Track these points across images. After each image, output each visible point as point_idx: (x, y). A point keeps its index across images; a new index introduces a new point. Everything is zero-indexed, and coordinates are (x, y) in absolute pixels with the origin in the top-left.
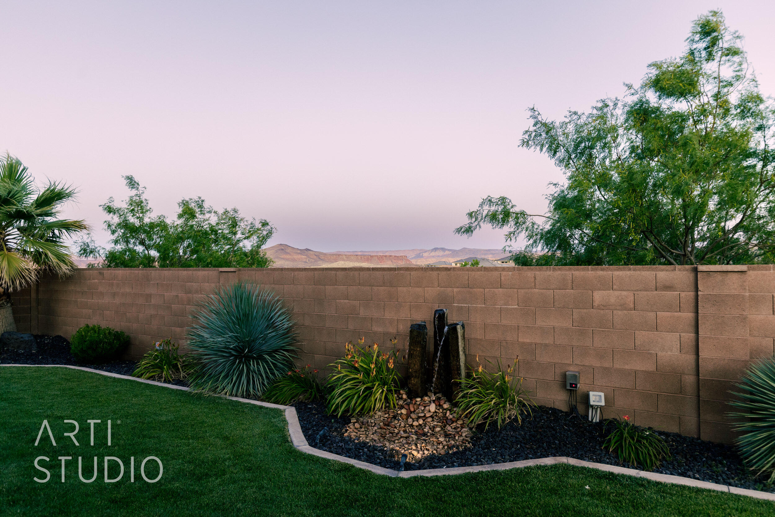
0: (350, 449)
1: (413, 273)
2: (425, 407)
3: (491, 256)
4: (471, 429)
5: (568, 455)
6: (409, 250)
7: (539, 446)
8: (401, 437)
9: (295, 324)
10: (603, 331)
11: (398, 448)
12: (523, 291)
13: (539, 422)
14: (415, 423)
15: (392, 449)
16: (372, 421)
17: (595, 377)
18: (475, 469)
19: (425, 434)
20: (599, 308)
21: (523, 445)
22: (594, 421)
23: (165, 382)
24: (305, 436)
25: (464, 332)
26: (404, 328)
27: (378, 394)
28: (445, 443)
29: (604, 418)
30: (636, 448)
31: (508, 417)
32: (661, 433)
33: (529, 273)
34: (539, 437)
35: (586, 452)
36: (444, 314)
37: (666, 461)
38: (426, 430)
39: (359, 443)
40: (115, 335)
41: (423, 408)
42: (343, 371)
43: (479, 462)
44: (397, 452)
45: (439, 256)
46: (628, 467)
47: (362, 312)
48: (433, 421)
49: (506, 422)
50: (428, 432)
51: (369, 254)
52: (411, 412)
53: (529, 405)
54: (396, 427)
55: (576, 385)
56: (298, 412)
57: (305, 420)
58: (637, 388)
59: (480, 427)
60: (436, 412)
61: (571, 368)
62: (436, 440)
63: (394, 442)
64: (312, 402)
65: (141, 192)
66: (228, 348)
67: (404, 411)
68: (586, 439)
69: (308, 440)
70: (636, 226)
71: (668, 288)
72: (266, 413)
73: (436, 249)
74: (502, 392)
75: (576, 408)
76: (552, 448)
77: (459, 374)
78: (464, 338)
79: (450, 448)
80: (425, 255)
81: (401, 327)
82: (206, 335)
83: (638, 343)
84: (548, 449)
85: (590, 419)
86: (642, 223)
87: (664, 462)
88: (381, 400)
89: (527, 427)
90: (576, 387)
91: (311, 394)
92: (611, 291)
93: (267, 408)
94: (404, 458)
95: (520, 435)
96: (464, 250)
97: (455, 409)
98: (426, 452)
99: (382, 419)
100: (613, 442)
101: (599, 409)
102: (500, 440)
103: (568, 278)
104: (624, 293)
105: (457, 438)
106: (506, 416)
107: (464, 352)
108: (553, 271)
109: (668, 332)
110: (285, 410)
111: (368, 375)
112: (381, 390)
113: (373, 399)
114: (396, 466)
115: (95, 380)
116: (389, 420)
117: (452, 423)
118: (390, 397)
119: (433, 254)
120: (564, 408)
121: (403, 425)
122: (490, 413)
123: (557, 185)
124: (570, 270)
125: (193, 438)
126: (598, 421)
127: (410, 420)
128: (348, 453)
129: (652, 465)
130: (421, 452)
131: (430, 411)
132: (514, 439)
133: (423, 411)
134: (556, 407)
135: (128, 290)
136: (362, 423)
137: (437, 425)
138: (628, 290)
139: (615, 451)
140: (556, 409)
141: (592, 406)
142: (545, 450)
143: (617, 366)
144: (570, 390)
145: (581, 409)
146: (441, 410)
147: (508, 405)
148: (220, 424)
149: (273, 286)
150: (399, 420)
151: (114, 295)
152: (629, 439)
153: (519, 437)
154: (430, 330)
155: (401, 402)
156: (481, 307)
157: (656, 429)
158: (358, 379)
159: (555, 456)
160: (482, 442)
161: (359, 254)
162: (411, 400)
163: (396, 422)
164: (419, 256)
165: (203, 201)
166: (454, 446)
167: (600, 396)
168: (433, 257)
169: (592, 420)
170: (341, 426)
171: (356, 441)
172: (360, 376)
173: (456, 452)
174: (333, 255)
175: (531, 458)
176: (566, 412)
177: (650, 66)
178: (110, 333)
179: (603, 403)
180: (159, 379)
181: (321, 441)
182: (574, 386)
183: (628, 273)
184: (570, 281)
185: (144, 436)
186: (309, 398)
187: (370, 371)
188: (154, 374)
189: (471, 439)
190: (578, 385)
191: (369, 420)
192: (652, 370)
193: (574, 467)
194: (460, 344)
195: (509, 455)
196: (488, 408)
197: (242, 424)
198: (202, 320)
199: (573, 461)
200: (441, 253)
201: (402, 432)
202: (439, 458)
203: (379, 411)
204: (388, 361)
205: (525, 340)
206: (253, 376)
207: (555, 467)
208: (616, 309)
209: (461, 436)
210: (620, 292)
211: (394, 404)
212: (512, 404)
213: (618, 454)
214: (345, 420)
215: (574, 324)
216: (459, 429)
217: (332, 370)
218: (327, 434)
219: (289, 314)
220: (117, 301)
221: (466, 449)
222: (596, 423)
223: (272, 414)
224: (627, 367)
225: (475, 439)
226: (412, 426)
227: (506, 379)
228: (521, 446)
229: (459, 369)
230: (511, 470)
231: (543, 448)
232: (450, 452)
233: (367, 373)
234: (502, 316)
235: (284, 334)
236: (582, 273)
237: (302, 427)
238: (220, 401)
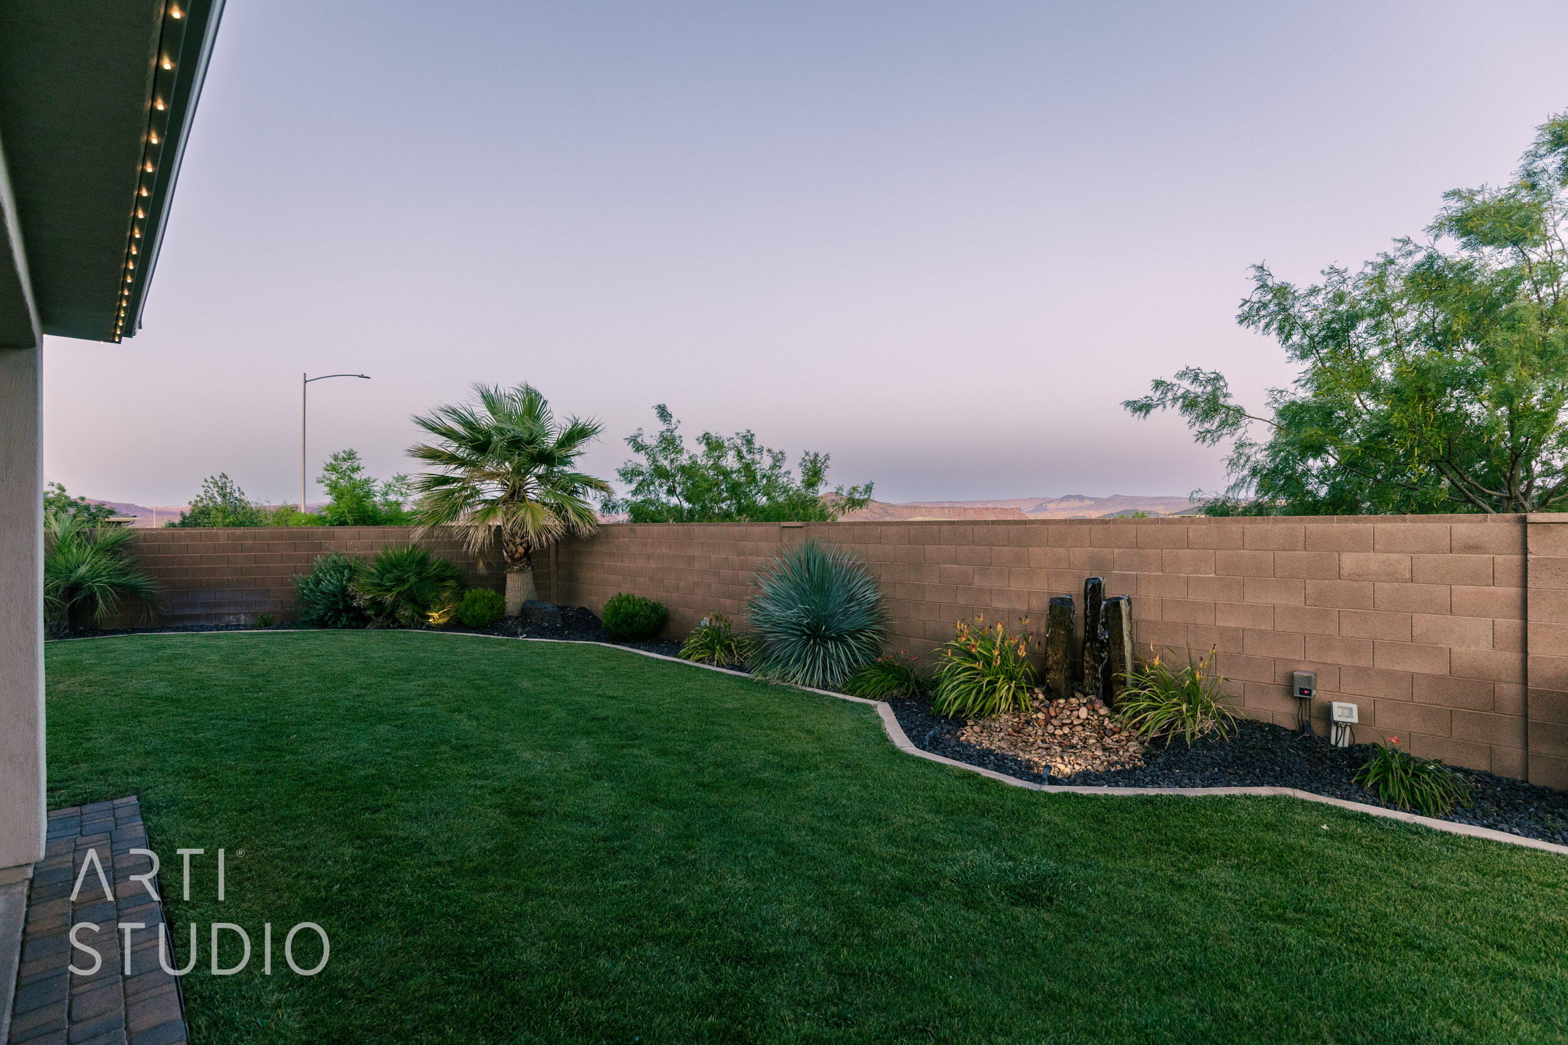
0: (971, 756)
1: (1051, 527)
2: (1072, 711)
3: (1162, 507)
4: (1142, 743)
5: (1294, 786)
6: (1024, 499)
7: (1249, 772)
8: (1039, 748)
9: (883, 597)
10: (1356, 612)
11: (1037, 759)
12: (1222, 552)
13: (1248, 741)
14: (1058, 732)
15: (1029, 760)
16: (997, 725)
17: (1342, 679)
18: (1151, 791)
19: (1073, 747)
20: (1351, 578)
21: (1223, 769)
22: (1340, 745)
23: (718, 666)
24: (909, 737)
25: (1131, 610)
26: (1040, 604)
27: (1004, 690)
28: (1103, 758)
29: (1357, 742)
30: (1411, 785)
31: (1199, 731)
32: (1455, 769)
33: (1233, 527)
34: (1248, 759)
35: (1324, 785)
36: (1100, 584)
37: (1462, 807)
38: (1074, 741)
39: (982, 749)
40: (652, 608)
41: (1069, 713)
42: (955, 658)
43: (1154, 783)
44: (1036, 763)
45: (1073, 508)
46: (1396, 809)
47: (977, 581)
48: (1084, 730)
49: (1196, 738)
50: (1078, 744)
51: (962, 505)
52: (1052, 718)
53: (1233, 717)
54: (1030, 736)
55: (1310, 691)
56: (894, 708)
57: (904, 719)
58: (1416, 700)
59: (1157, 742)
60: (1088, 719)
61: (1303, 667)
62: (1091, 754)
63: (1030, 752)
64: (910, 699)
65: (674, 426)
66: (800, 625)
67: (1041, 716)
68: (1325, 769)
69: (913, 741)
70: (1423, 453)
71: (1473, 548)
72: (852, 708)
73: (1068, 498)
74: (1191, 695)
75: (1309, 725)
76: (1270, 776)
77: (1124, 667)
78: (1131, 618)
79: (1112, 764)
80: (1051, 506)
81: (1034, 603)
82: (771, 608)
83: (1417, 631)
84: (1263, 776)
85: (1333, 742)
86: (1432, 448)
87: (1459, 808)
88: (1007, 700)
89: (1230, 746)
90: (1310, 694)
91: (908, 689)
92: (1372, 553)
93: (852, 702)
94: (1047, 770)
95: (1218, 755)
96: (1115, 498)
97: (1116, 716)
98: (1077, 767)
99: (1010, 723)
100: (1373, 772)
101: (1348, 729)
102: (1188, 760)
103: (1299, 533)
104: (1394, 556)
105: (1121, 753)
106: (1197, 729)
107: (1131, 638)
108: (1273, 523)
109: (1472, 616)
110: (876, 706)
111: (990, 665)
112: (1007, 687)
113: (997, 696)
114: (1038, 779)
115: (635, 660)
116: (1020, 726)
117: (1113, 735)
118: (1020, 695)
119: (1063, 505)
120: (1289, 724)
121: (1040, 733)
122: (1172, 724)
123: (1284, 393)
124: (1302, 521)
125: (769, 728)
126: (1346, 745)
127: (1050, 728)
128: (969, 759)
129: (1437, 810)
130: (1070, 766)
131: (1078, 717)
132: (1209, 761)
133: (1069, 717)
134: (1276, 723)
135: (665, 551)
136: (984, 727)
137: (1090, 736)
138: (1402, 552)
139: (1376, 786)
140: (1276, 726)
141: (1336, 723)
142: (1258, 777)
143: (1381, 665)
144: (1300, 699)
145: (1318, 728)
146: (1096, 717)
147: (1199, 714)
148: (798, 716)
149: (853, 545)
150: (1034, 726)
151: (649, 557)
152: (1400, 771)
153: (1217, 758)
154: (1079, 608)
155: (1036, 704)
156: (1156, 576)
157: (1446, 762)
158: (975, 669)
159: (1273, 785)
160: (1160, 760)
161: (946, 505)
162: (1051, 701)
163: (1030, 728)
164: (1040, 508)
165: (752, 435)
166: (1117, 763)
167: (1351, 709)
168: (1064, 509)
169: (1337, 743)
170: (954, 728)
171: (978, 747)
172: (979, 666)
173: (1121, 770)
174: (907, 507)
175: (1236, 786)
176: (1293, 731)
177: (1447, 195)
178: (646, 604)
179: (1355, 720)
180: (711, 662)
181: (931, 743)
182: (1306, 692)
183: (1401, 525)
184: (1302, 539)
185: (713, 723)
186: (906, 694)
187: (992, 659)
188: (703, 656)
189: (1143, 755)
190: (1314, 692)
191: (993, 724)
192: (1442, 673)
193: (1303, 802)
194: (1124, 626)
195: (1201, 780)
196: (1169, 716)
197: (826, 718)
198: (767, 590)
199: (1301, 794)
200: (1077, 504)
201: (1039, 742)
202: (1096, 776)
203: (1005, 713)
204: (1017, 646)
205: (1227, 624)
206: (831, 664)
207: (1274, 799)
208: (1380, 581)
209: (1128, 751)
210: (1387, 554)
211: (1026, 706)
212: (1206, 714)
213: (1378, 790)
214: (959, 720)
215: (1308, 602)
216: (1124, 743)
217: (937, 657)
218: (938, 736)
219: (876, 584)
220: (653, 564)
221: (1135, 768)
222: (1344, 749)
223: (860, 709)
224: (1397, 668)
225: (1148, 757)
226: (1053, 735)
227: (1198, 676)
228: (1219, 769)
229: (1122, 659)
230: (1205, 797)
231: (1255, 775)
232: (1113, 770)
233: (988, 663)
234: (1190, 589)
235: (867, 610)
236: (1322, 526)
237: (902, 727)
238: (792, 691)
